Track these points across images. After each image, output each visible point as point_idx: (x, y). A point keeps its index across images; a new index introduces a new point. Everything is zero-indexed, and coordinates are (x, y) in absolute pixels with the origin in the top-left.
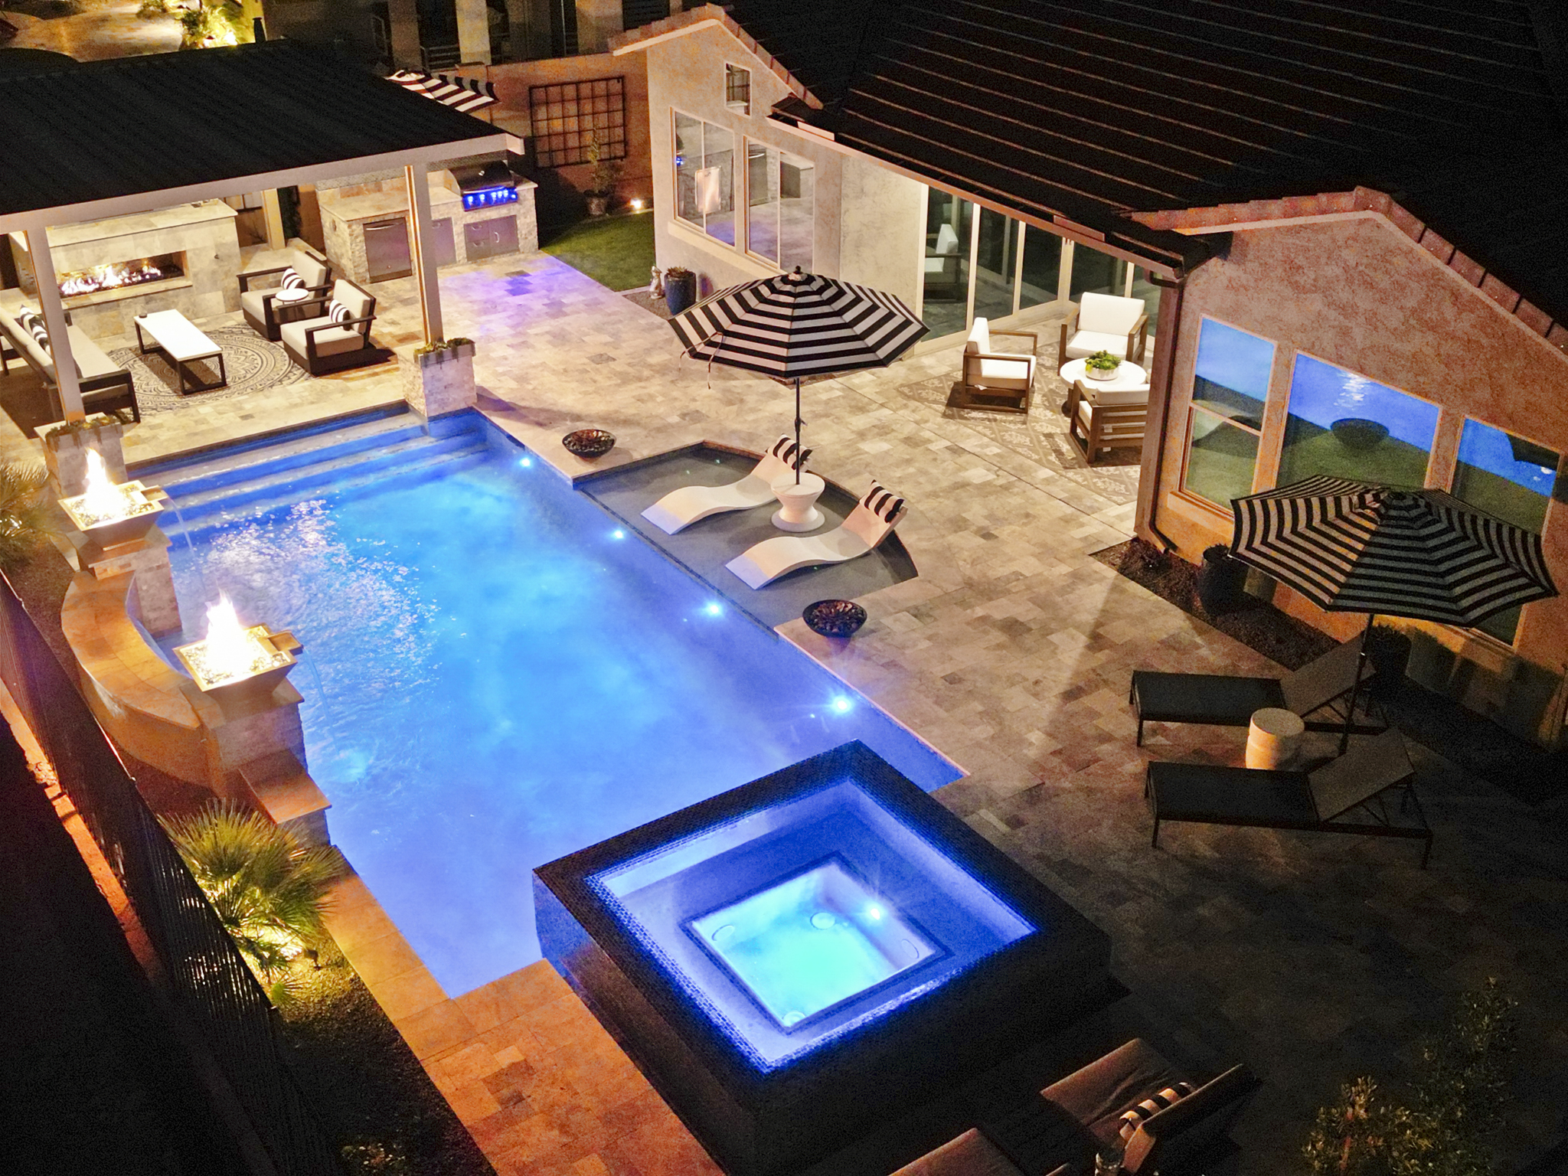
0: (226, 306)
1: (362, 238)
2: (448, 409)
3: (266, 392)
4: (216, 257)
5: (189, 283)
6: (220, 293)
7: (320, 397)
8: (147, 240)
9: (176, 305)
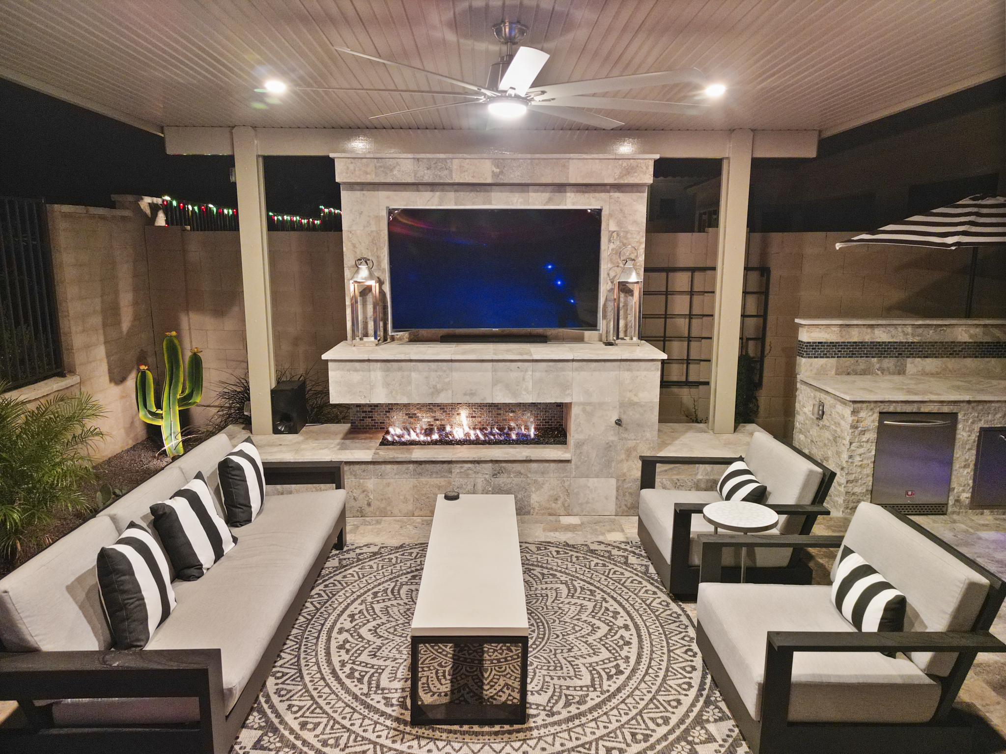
0: (618, 506)
1: (872, 435)
4: (619, 423)
5: (566, 456)
6: (613, 481)
8: (513, 374)
9: (539, 487)
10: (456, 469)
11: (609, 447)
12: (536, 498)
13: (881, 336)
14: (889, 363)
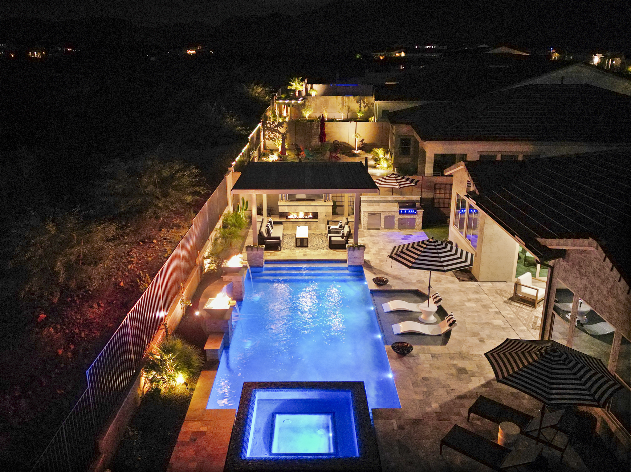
0: (325, 228)
1: (367, 217)
2: (355, 264)
3: (315, 250)
4: (326, 215)
5: (317, 221)
7: (327, 254)
8: (308, 207)
9: (313, 226)
10: (299, 223)
11: (324, 219)
12: (312, 228)
13: (375, 199)
14: (376, 204)
